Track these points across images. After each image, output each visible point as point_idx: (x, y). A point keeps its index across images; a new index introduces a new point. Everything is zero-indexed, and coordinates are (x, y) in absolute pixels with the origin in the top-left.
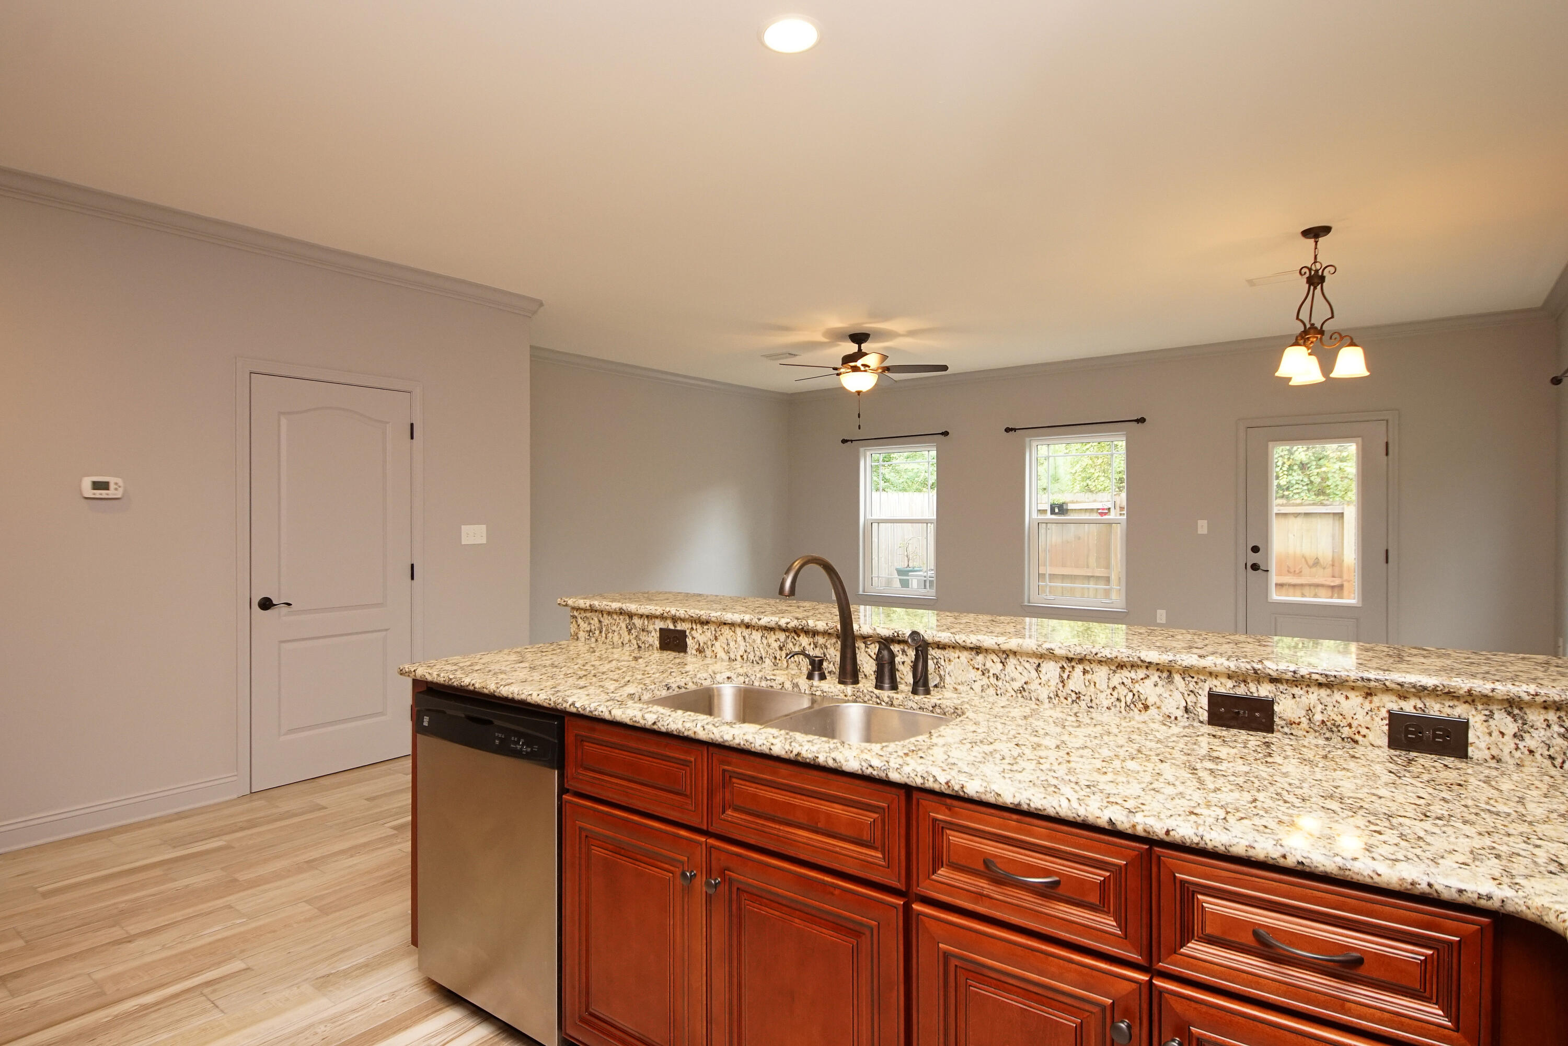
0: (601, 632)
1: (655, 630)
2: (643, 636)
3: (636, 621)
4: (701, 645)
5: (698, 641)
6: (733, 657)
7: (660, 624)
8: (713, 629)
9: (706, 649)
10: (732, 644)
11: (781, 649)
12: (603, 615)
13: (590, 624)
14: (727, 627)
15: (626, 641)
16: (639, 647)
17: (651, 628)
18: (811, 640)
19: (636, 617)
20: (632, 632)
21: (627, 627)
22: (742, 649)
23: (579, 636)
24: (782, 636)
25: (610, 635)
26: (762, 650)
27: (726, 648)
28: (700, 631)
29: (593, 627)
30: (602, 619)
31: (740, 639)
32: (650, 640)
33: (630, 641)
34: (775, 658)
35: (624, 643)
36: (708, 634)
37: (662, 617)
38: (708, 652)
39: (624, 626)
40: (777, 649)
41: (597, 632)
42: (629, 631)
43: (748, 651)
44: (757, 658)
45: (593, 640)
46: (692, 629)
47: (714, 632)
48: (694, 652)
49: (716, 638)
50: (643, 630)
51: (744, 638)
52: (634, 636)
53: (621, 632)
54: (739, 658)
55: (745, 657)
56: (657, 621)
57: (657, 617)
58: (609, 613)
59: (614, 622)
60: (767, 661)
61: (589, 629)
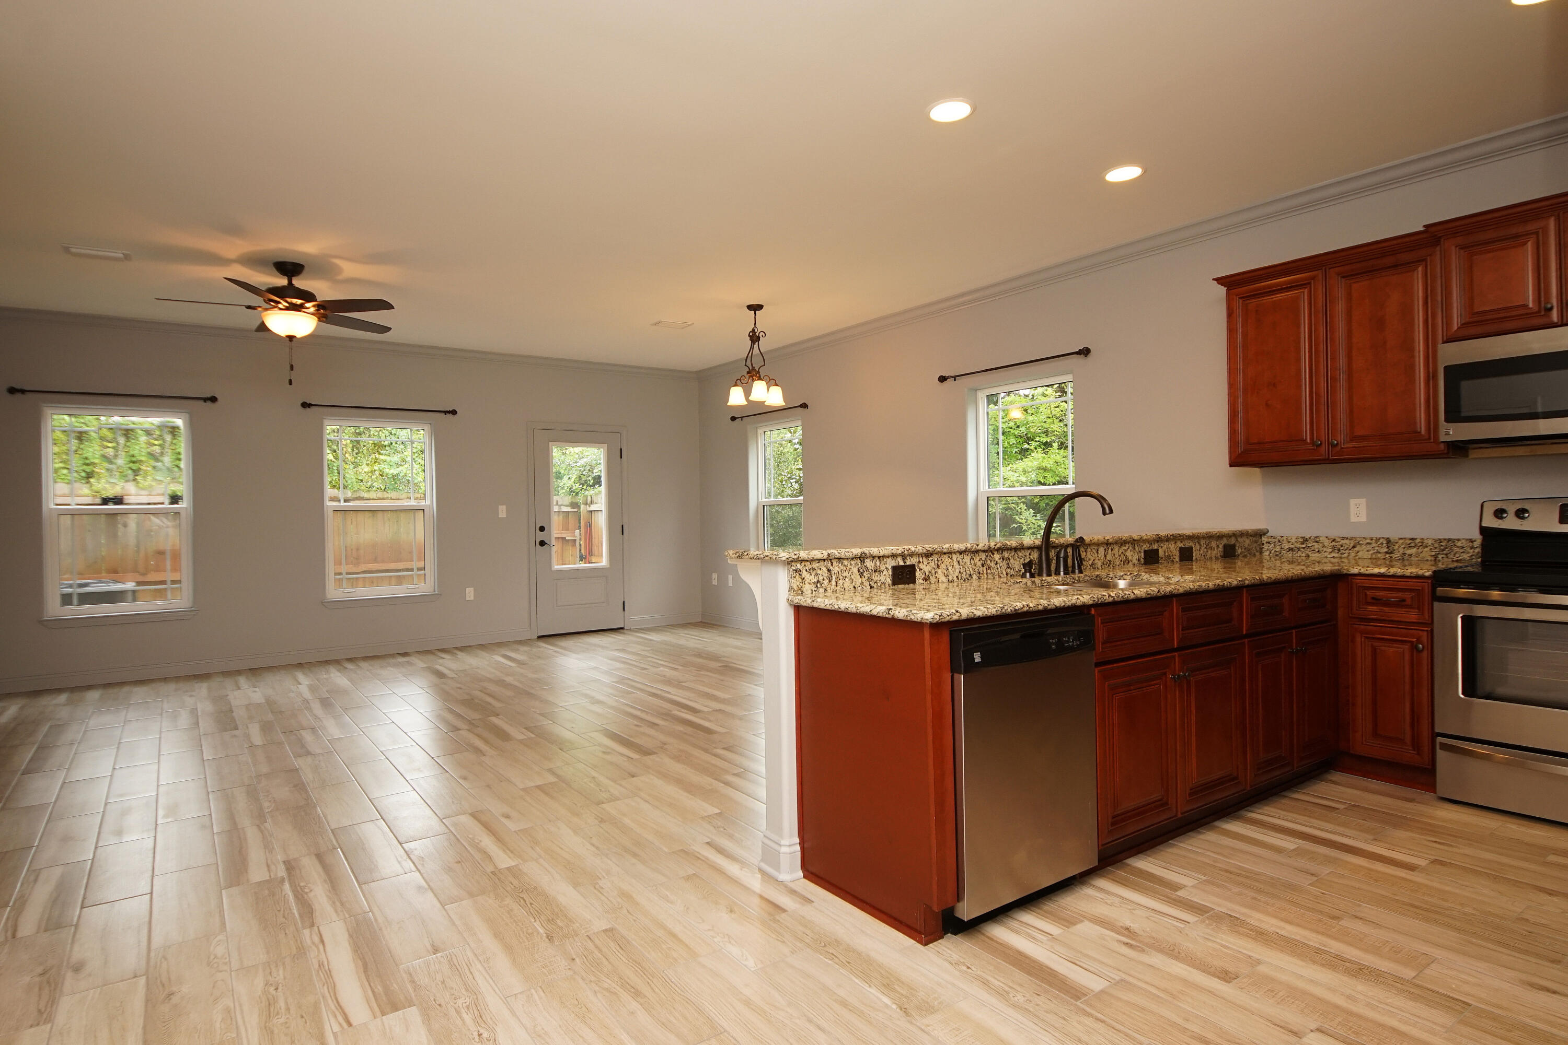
0: (830, 581)
1: (887, 568)
2: (876, 577)
3: (869, 563)
4: (927, 574)
5: (924, 571)
6: (951, 578)
7: (891, 563)
8: (936, 559)
9: (931, 577)
10: (950, 568)
11: (983, 566)
12: (832, 563)
13: (817, 575)
14: (946, 556)
15: (858, 584)
16: (872, 587)
17: (883, 567)
18: (1001, 556)
19: (868, 560)
20: (864, 574)
21: (859, 571)
22: (958, 571)
23: (804, 589)
24: (983, 556)
25: (841, 582)
26: (971, 569)
27: (946, 573)
28: (925, 563)
29: (821, 578)
30: (831, 568)
31: (955, 564)
32: (882, 579)
33: (862, 583)
34: (979, 573)
35: (856, 586)
36: (932, 564)
37: (894, 556)
38: (933, 579)
39: (855, 570)
40: (981, 566)
41: (826, 582)
42: (861, 575)
43: (962, 571)
44: (968, 576)
45: (822, 590)
46: (919, 562)
47: (936, 562)
48: (921, 581)
49: (938, 567)
50: (875, 571)
51: (959, 562)
52: (866, 578)
53: (852, 577)
54: (955, 579)
55: (960, 577)
56: (889, 560)
57: (888, 557)
58: (840, 560)
59: (845, 568)
60: (975, 577)
61: (816, 581)
